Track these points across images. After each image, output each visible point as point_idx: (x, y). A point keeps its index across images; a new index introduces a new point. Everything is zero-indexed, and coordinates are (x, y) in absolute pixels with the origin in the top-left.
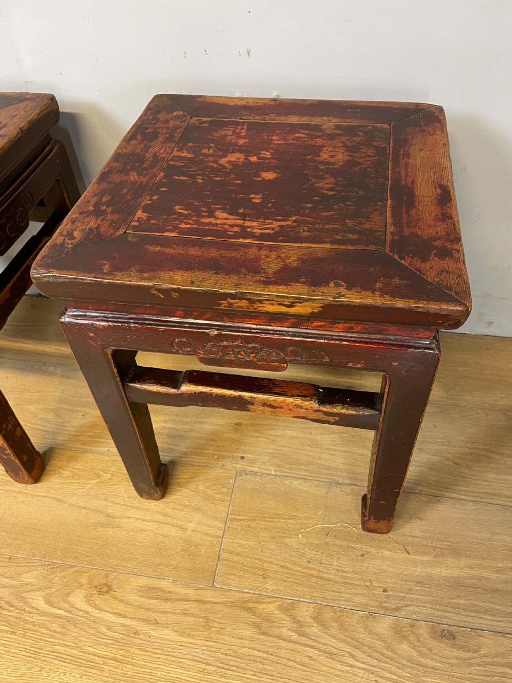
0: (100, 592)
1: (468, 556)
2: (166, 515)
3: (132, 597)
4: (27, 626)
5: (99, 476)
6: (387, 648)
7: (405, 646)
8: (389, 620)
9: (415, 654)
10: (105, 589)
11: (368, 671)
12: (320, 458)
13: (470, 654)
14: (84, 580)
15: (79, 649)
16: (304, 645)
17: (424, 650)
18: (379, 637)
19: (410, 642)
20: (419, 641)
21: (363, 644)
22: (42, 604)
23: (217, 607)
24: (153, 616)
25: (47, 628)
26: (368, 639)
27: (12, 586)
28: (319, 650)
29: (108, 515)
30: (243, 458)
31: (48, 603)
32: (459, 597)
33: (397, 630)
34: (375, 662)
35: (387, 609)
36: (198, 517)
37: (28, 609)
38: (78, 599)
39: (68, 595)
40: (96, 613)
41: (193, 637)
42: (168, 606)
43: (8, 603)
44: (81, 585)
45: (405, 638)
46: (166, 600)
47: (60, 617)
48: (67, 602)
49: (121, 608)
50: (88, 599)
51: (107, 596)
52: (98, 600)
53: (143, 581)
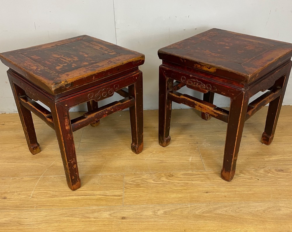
0: (170, 177)
1: (278, 155)
2: (180, 158)
3: (181, 176)
4: (151, 187)
5: (151, 152)
6: (265, 175)
7: (269, 174)
8: (262, 170)
9: (273, 175)
10: (171, 176)
11: (262, 180)
12: (223, 140)
13: (289, 173)
14: (163, 175)
15: (171, 189)
16: (240, 178)
17: (275, 174)
18: (262, 174)
19: (271, 173)
20: (273, 173)
21: (257, 176)
22: (152, 182)
23: (209, 175)
24: (191, 179)
25: (158, 186)
26: (258, 174)
27: (140, 179)
28: (246, 178)
29: (161, 161)
30: (197, 143)
31: (155, 181)
32: (280, 163)
33: (265, 171)
34: (263, 178)
35: (261, 168)
36: (191, 157)
37: (149, 183)
38: (164, 179)
39: (160, 179)
40: (172, 181)
41: (206, 181)
42: (194, 176)
43: (141, 183)
44: (163, 176)
45: (269, 173)
46: (192, 175)
47: (161, 183)
48: (161, 180)
49: (179, 179)
50: (167, 178)
51: (173, 177)
52: (171, 178)
53: (182, 173)
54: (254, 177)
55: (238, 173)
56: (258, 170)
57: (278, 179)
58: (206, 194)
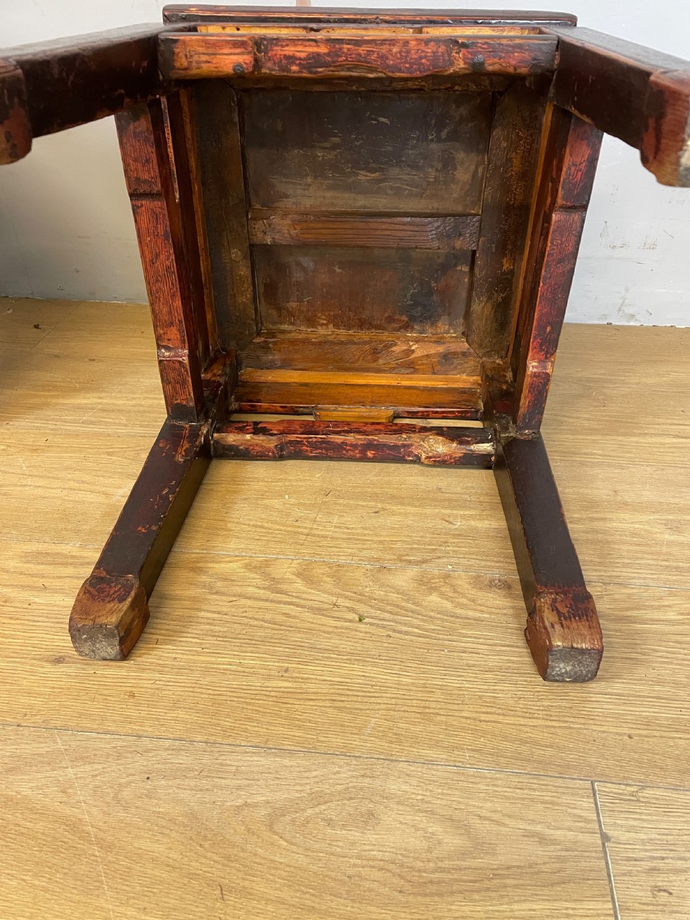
54: (348, 603)
55: (288, 576)
56: (390, 570)
57: (465, 626)
58: (49, 667)
